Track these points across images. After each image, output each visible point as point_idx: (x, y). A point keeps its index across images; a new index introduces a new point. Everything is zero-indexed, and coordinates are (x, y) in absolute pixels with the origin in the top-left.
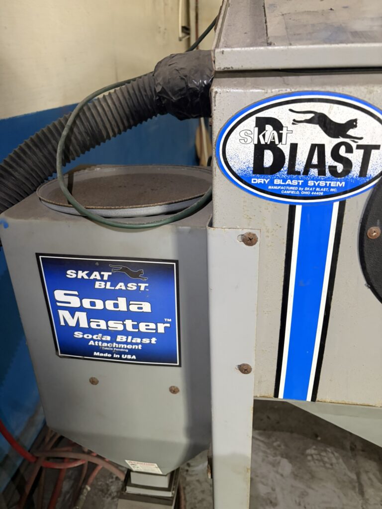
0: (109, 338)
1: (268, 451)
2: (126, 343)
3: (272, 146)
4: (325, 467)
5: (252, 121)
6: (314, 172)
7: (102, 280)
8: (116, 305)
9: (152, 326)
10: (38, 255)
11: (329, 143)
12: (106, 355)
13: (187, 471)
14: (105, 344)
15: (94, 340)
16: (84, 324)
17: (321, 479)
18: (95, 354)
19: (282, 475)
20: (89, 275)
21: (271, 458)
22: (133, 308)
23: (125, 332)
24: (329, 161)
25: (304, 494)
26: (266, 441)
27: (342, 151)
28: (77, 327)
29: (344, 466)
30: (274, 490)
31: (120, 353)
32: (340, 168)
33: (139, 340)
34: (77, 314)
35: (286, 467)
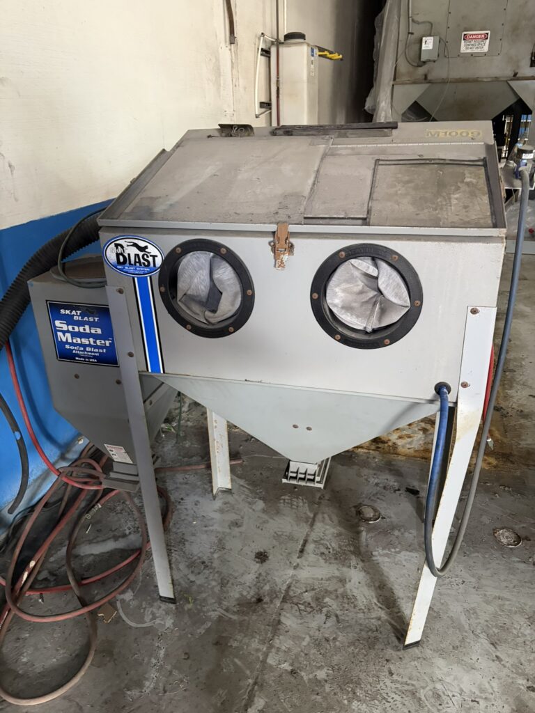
0: (82, 349)
1: (250, 495)
2: (91, 352)
3: (122, 254)
4: (291, 508)
5: (113, 245)
6: (138, 264)
7: (77, 315)
8: (84, 330)
9: (103, 342)
10: (47, 301)
11: (141, 254)
12: (82, 359)
13: (180, 502)
14: (81, 353)
15: (76, 350)
16: (70, 340)
17: (284, 515)
18: (77, 358)
19: (254, 510)
20: (71, 312)
21: (250, 499)
22: (93, 331)
23: (90, 345)
24: (142, 261)
25: (266, 522)
26: (251, 488)
27: (145, 257)
28: (67, 342)
29: (307, 508)
30: (242, 518)
31: (89, 358)
32: (146, 263)
33: (97, 350)
34: (67, 334)
35: (260, 504)
